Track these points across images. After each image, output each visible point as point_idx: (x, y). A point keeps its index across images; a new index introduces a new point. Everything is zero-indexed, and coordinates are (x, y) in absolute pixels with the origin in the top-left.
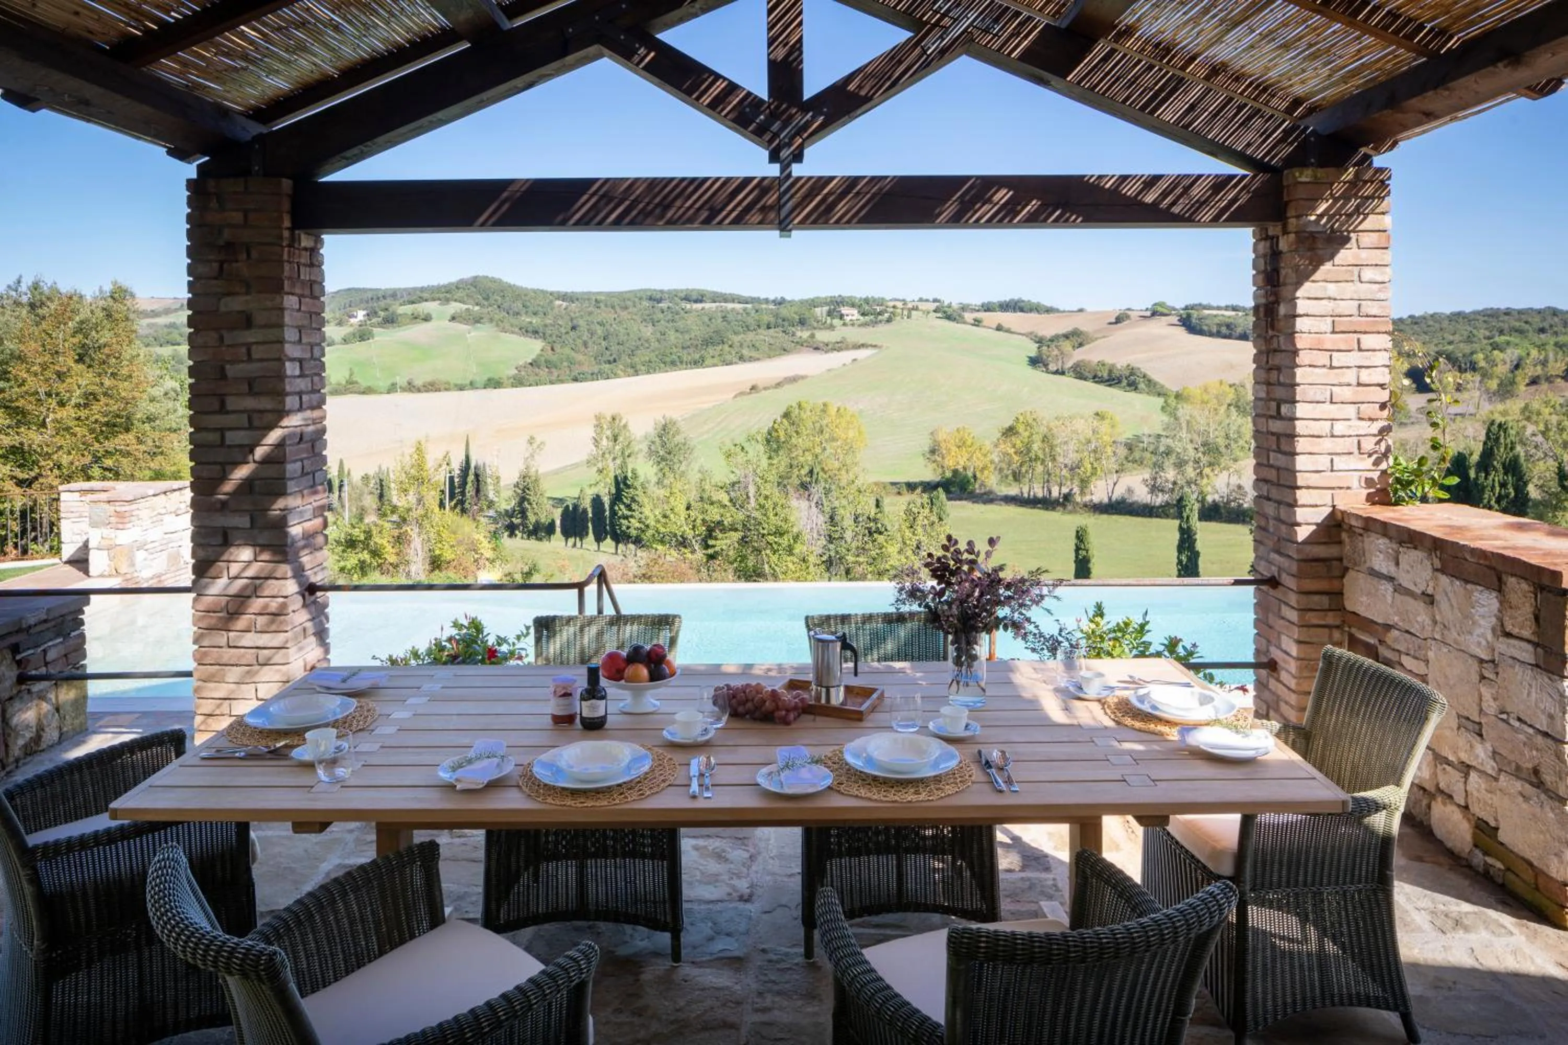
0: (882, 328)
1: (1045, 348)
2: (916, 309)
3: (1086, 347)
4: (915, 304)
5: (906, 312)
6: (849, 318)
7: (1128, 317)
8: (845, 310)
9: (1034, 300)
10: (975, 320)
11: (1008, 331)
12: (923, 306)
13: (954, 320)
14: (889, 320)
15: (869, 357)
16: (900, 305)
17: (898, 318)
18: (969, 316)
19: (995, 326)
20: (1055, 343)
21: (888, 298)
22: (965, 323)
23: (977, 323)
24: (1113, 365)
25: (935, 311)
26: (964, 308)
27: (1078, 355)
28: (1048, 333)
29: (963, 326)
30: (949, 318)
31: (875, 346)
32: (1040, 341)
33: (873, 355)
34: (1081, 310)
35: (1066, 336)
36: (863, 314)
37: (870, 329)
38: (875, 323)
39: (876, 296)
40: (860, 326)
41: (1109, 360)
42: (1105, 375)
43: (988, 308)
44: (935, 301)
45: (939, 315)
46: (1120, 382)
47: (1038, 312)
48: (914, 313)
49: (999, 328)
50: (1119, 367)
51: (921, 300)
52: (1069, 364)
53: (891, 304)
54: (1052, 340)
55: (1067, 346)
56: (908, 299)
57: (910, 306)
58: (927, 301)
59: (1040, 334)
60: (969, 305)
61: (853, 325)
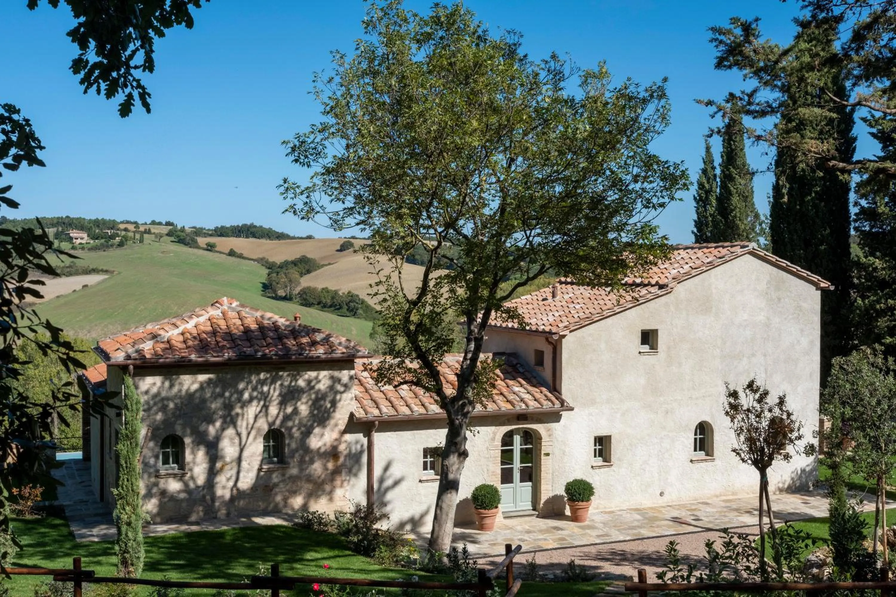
0: (114, 253)
1: (274, 275)
2: (148, 232)
3: (313, 274)
4: (147, 227)
5: (138, 236)
6: (79, 241)
7: (352, 245)
8: (74, 234)
9: (266, 226)
10: (208, 245)
11: (241, 256)
12: (155, 229)
13: (186, 244)
14: (121, 245)
15: (99, 283)
16: (131, 227)
17: (130, 243)
18: (202, 241)
19: (227, 251)
20: (284, 270)
21: (119, 220)
22: (198, 247)
23: (210, 248)
24: (336, 292)
25: (168, 235)
26: (199, 232)
27: (306, 282)
28: (278, 259)
29: (196, 251)
30: (181, 241)
31: (106, 271)
32: (271, 267)
33: (104, 281)
34: (310, 237)
35: (295, 263)
36: (93, 238)
37: (101, 253)
38: (105, 247)
39: (107, 218)
40: (90, 249)
41: (332, 287)
42: (329, 302)
43: (221, 232)
44: (168, 224)
45: (172, 239)
46: (341, 308)
47: (269, 238)
48: (146, 236)
49: (232, 253)
50: (340, 293)
51: (153, 223)
52: (298, 290)
53: (122, 226)
54: (281, 267)
55: (294, 273)
56: (140, 222)
57: (142, 229)
58: (160, 224)
59: (271, 260)
60: (202, 229)
61: (83, 249)
